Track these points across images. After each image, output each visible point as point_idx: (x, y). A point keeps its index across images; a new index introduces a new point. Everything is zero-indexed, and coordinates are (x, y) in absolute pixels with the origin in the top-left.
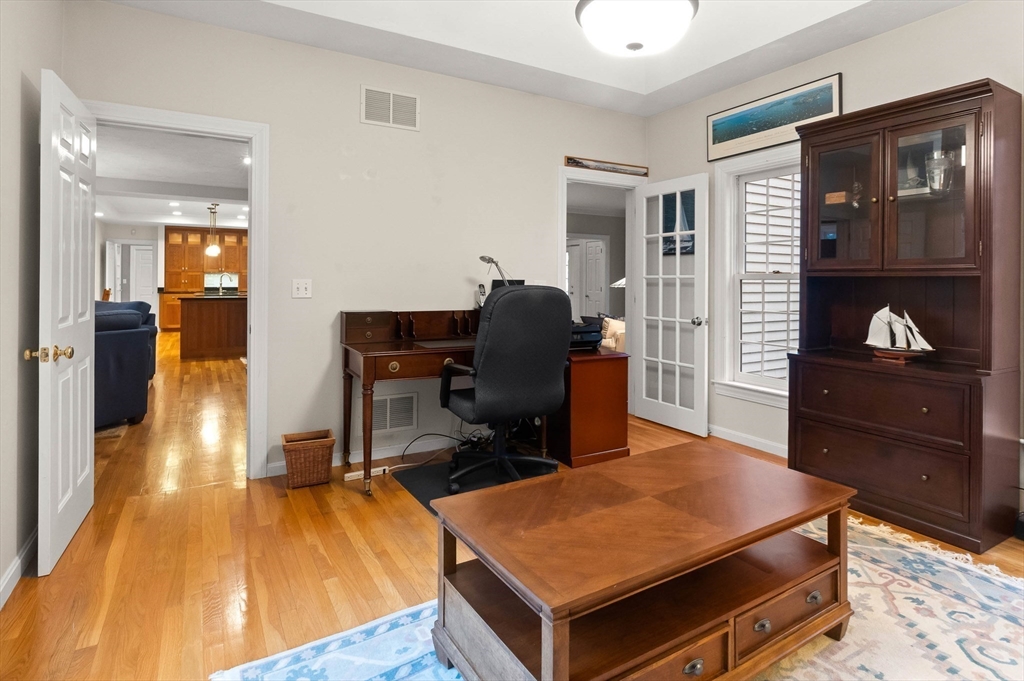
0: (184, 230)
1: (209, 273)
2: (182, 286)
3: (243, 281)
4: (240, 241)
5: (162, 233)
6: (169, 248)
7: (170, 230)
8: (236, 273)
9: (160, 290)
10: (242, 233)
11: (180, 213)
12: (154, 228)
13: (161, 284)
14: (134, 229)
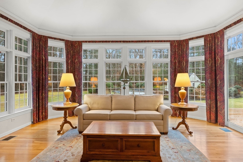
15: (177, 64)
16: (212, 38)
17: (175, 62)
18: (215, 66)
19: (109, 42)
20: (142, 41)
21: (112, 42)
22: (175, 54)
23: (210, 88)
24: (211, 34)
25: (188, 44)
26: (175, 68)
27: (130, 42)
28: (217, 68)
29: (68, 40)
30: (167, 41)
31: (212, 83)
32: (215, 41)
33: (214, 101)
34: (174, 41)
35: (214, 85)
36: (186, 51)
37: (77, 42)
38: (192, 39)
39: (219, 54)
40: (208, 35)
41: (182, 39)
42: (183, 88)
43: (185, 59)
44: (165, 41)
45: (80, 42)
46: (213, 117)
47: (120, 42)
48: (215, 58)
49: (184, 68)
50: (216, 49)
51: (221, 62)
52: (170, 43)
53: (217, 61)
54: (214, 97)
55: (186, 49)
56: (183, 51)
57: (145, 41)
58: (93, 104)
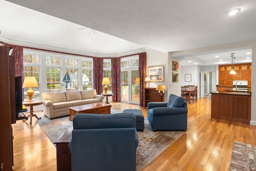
0: (225, 66)
1: (235, 80)
2: (225, 84)
3: (249, 83)
4: (248, 68)
5: (218, 67)
6: (220, 72)
7: (220, 66)
8: (246, 80)
9: (217, 86)
10: (249, 64)
11: (222, 60)
12: (215, 66)
13: (218, 84)
14: (209, 67)
15: (97, 71)
16: (115, 59)
17: (96, 70)
18: (116, 74)
19: (51, 51)
20: (76, 55)
21: (54, 52)
22: (96, 65)
23: (114, 85)
24: (114, 58)
25: (103, 60)
26: (96, 74)
27: (68, 54)
28: (117, 75)
29: (7, 44)
30: (92, 57)
31: (115, 82)
32: (116, 62)
33: (116, 91)
34: (95, 57)
35: (116, 83)
36: (102, 64)
37: (17, 47)
38: (105, 58)
39: (118, 68)
40: (113, 58)
41: (99, 57)
42: (106, 85)
43: (101, 68)
44: (90, 57)
45: (21, 46)
46: (115, 99)
47: (61, 53)
48: (116, 70)
49: (101, 74)
50: (117, 66)
51: (119, 72)
52: (93, 59)
53: (117, 72)
54: (116, 89)
55: (102, 63)
56: (100, 64)
57: (78, 55)
58: (53, 99)
